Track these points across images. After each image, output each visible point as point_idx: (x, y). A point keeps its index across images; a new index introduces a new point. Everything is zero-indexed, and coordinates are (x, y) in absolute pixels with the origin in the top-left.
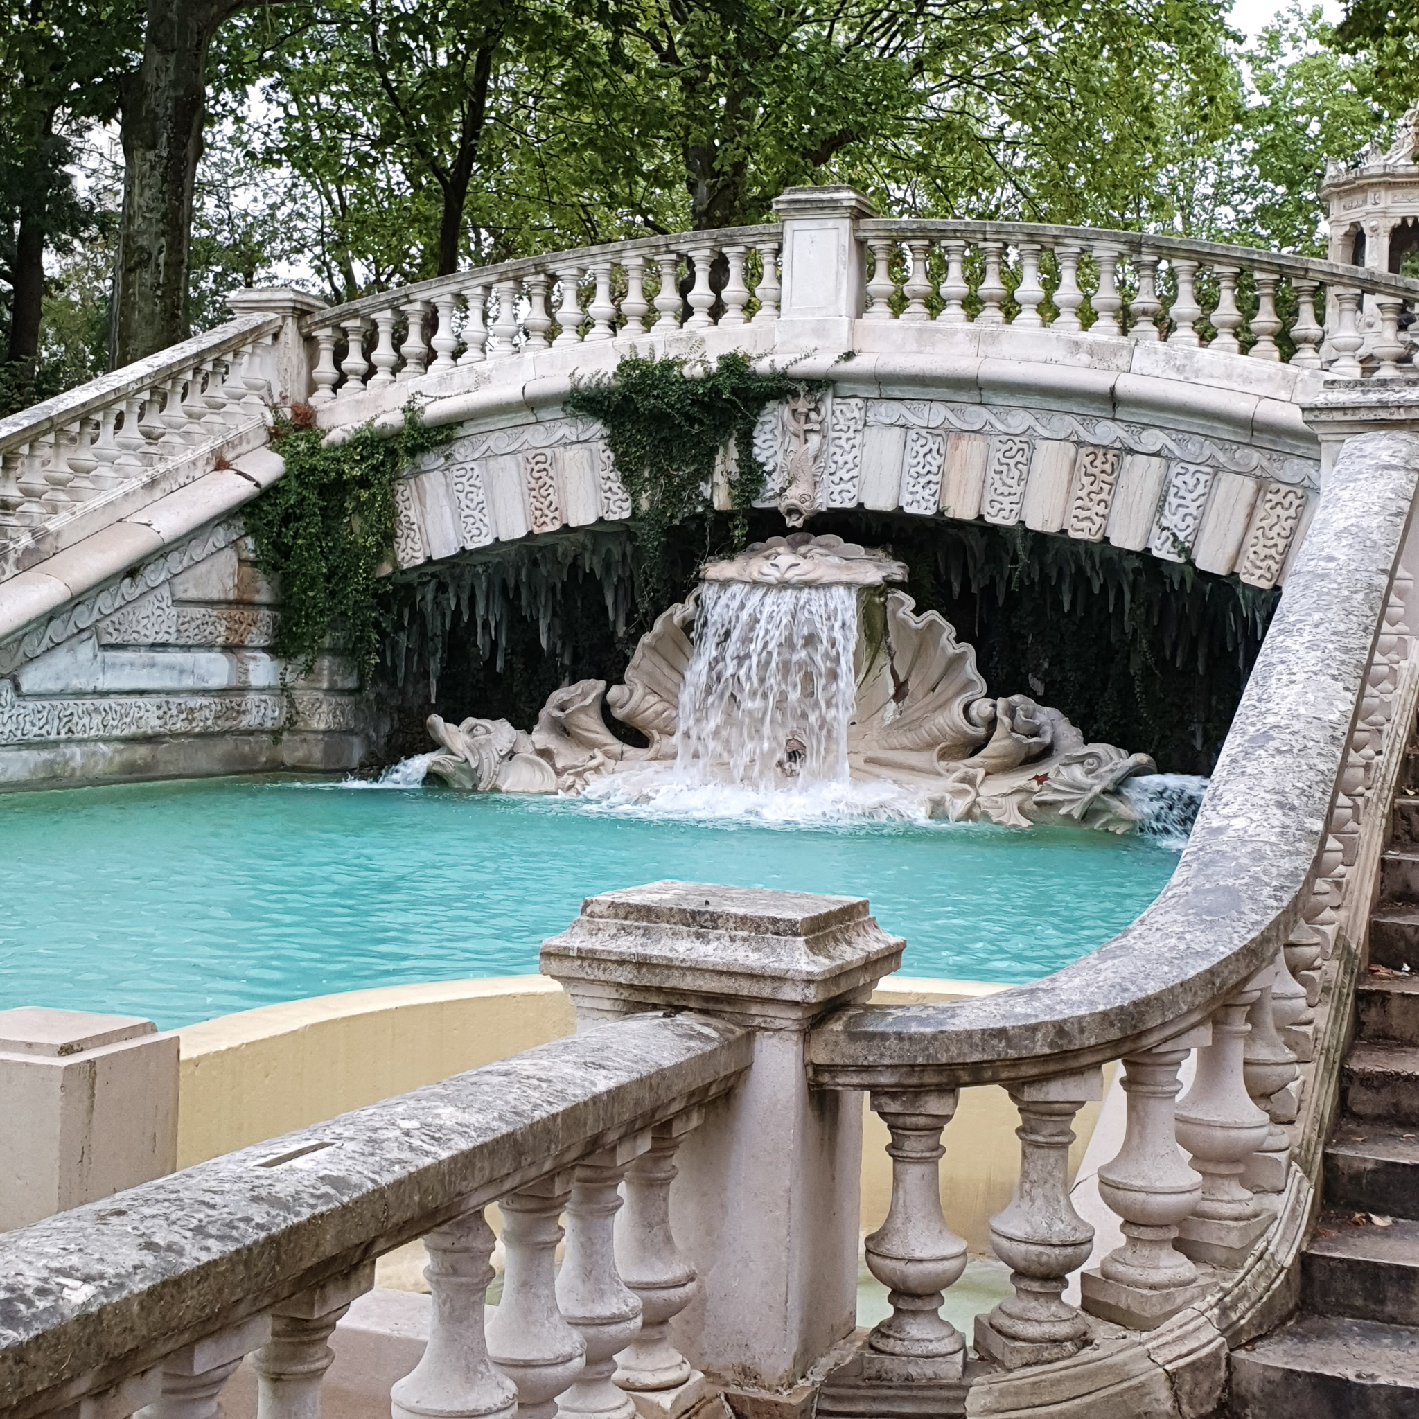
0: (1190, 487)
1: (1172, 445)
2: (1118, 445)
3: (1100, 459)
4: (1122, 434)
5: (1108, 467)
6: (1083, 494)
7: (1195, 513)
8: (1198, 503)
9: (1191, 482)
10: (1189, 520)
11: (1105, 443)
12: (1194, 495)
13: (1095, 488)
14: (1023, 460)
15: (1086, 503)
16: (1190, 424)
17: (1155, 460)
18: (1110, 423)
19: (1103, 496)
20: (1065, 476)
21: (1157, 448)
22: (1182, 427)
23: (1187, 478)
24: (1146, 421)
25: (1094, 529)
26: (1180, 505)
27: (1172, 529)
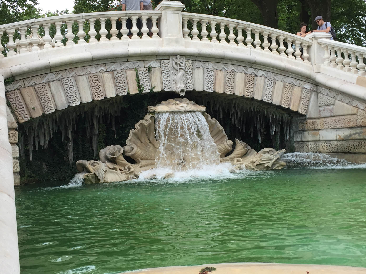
1: (264, 74)
3: (251, 77)
4: (254, 71)
5: (253, 79)
7: (272, 90)
11: (251, 73)
12: (271, 86)
14: (233, 78)
15: (249, 88)
17: (262, 78)
18: (251, 69)
19: (252, 86)
20: (243, 82)
21: (261, 75)
22: (266, 70)
23: (269, 82)
24: (258, 68)
25: (251, 94)
26: (269, 89)
27: (268, 95)
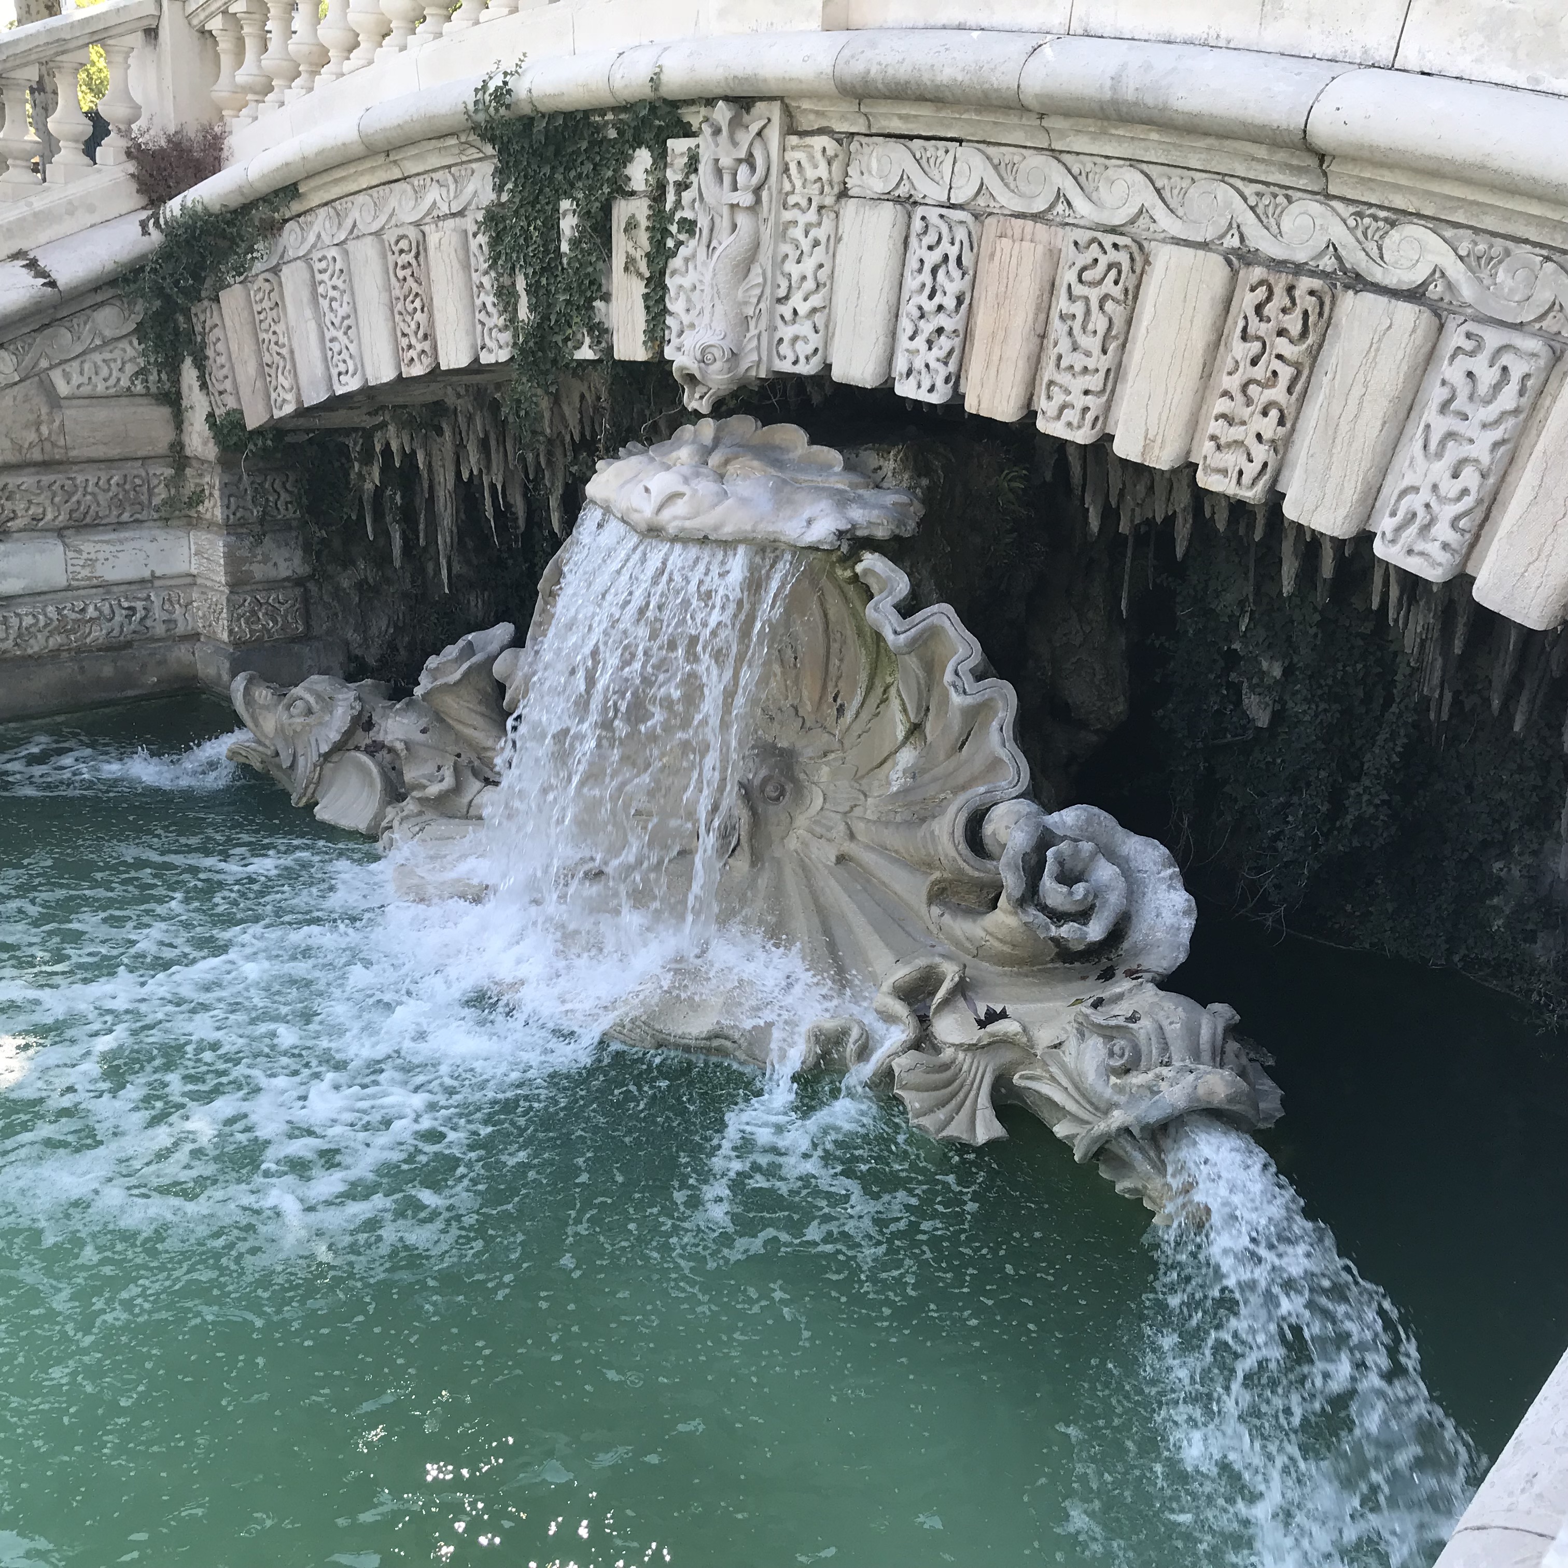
0: (1483, 388)
1: (1456, 271)
2: (1328, 263)
3: (1280, 299)
4: (1339, 233)
5: (1294, 324)
6: (1232, 383)
7: (1485, 459)
8: (1497, 434)
9: (1487, 377)
10: (1470, 477)
11: (1301, 257)
12: (1490, 412)
13: (1259, 372)
14: (1117, 292)
15: (1236, 407)
16: (1508, 215)
17: (1406, 312)
18: (1315, 207)
19: (1278, 393)
20: (1199, 337)
21: (1416, 277)
22: (1489, 222)
23: (1479, 364)
24: (1399, 202)
25: (1251, 470)
26: (1451, 435)
27: (1425, 495)
